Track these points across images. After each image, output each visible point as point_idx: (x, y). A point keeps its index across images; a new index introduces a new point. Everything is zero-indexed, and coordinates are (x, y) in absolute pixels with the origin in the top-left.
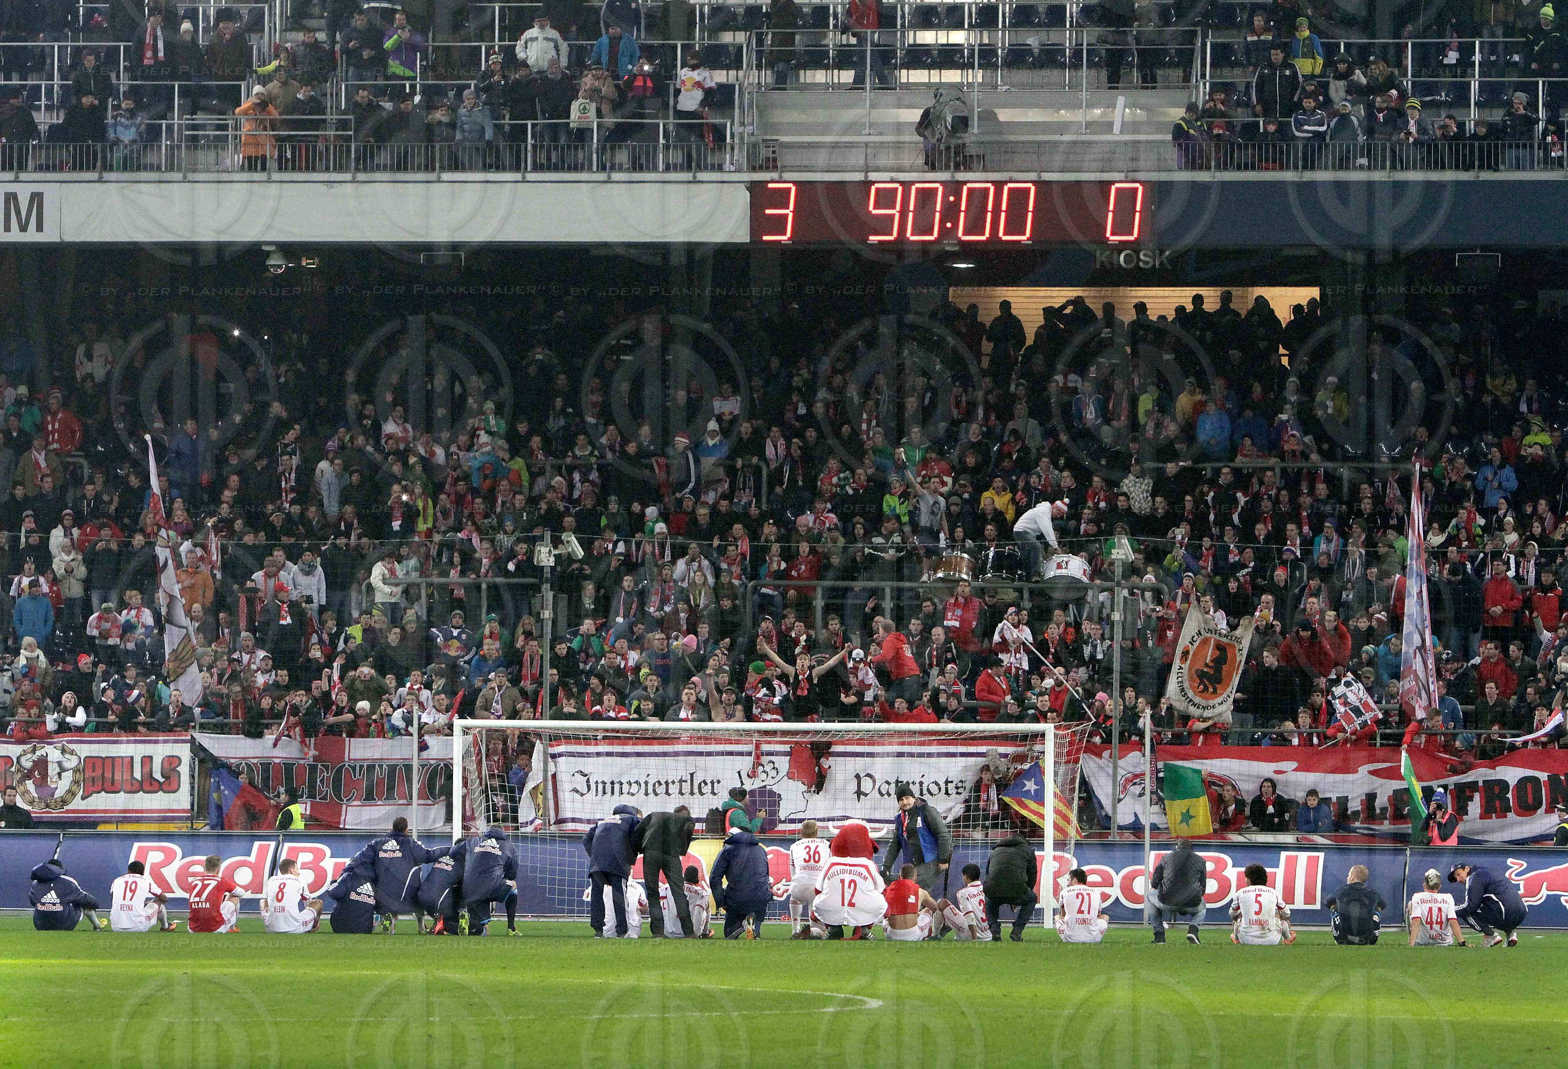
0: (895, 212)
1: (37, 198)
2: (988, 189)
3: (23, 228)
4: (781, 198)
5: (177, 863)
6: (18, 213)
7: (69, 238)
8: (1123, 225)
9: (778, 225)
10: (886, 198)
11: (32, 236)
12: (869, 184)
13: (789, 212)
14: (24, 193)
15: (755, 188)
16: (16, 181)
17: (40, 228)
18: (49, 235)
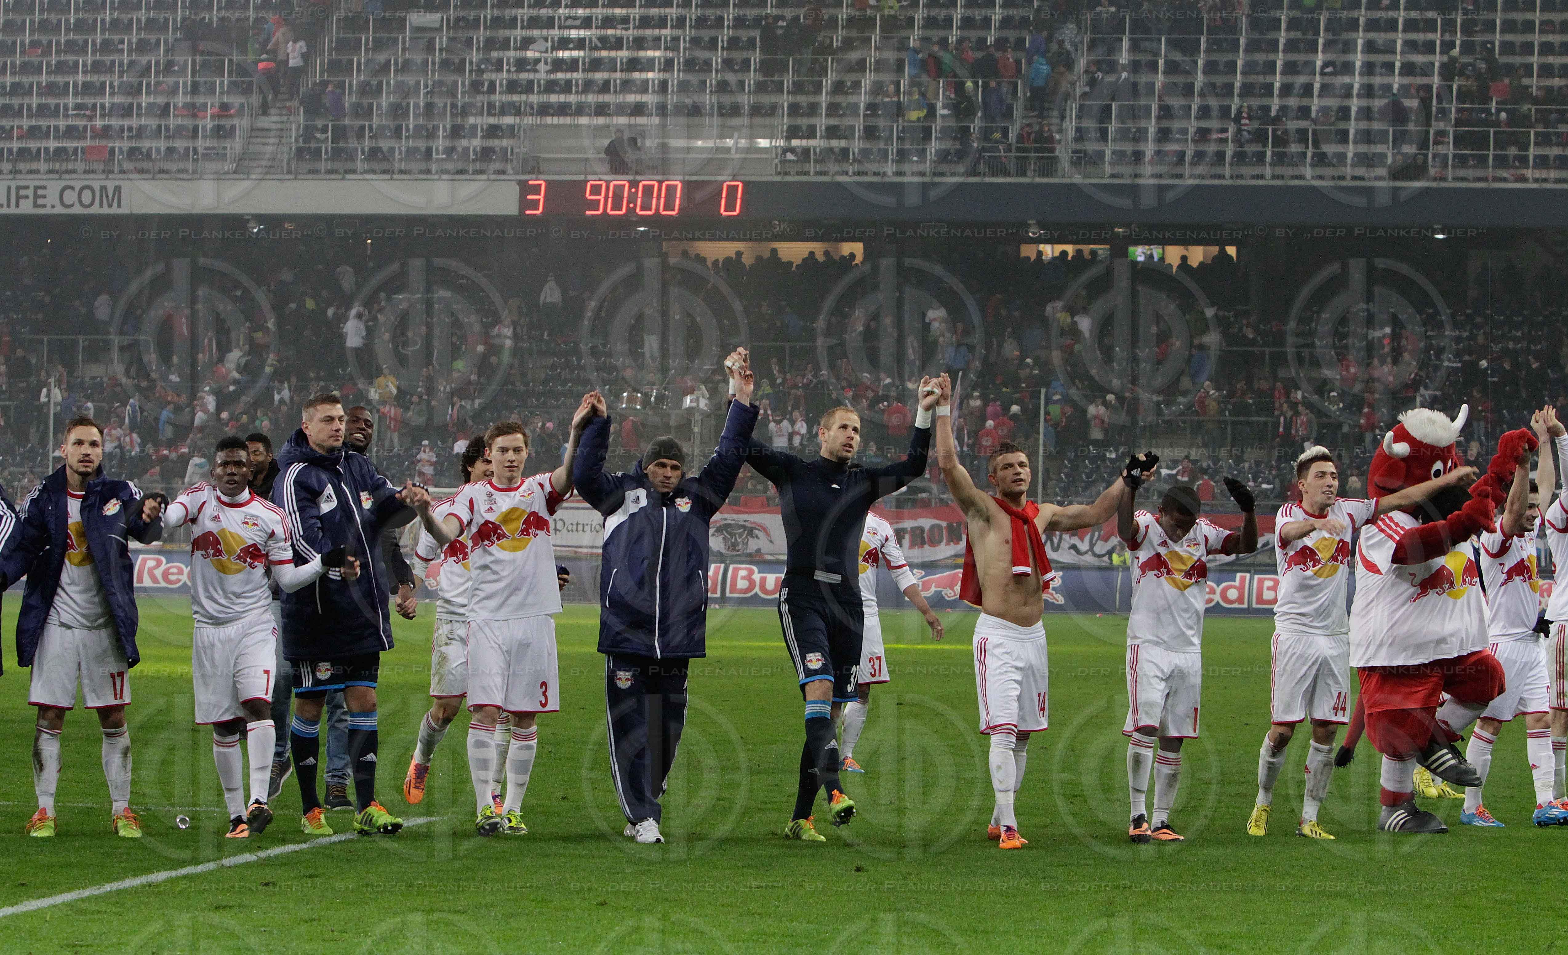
0: (601, 198)
1: (118, 189)
2: (653, 186)
3: (110, 206)
4: (536, 189)
5: (163, 567)
6: (107, 196)
7: (135, 211)
8: (730, 206)
9: (535, 204)
10: (596, 190)
11: (115, 210)
12: (587, 181)
13: (541, 198)
14: (111, 186)
15: (523, 185)
16: (107, 179)
17: (119, 206)
18: (124, 210)
